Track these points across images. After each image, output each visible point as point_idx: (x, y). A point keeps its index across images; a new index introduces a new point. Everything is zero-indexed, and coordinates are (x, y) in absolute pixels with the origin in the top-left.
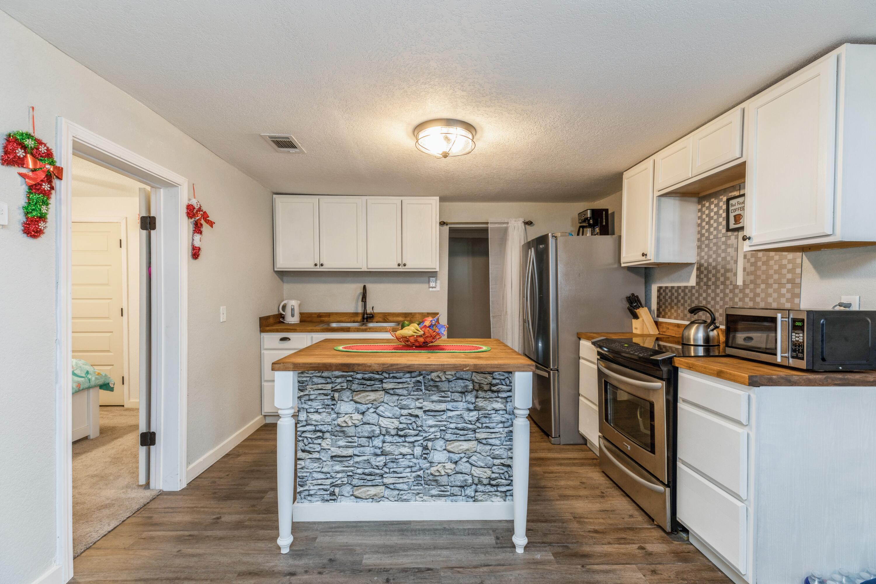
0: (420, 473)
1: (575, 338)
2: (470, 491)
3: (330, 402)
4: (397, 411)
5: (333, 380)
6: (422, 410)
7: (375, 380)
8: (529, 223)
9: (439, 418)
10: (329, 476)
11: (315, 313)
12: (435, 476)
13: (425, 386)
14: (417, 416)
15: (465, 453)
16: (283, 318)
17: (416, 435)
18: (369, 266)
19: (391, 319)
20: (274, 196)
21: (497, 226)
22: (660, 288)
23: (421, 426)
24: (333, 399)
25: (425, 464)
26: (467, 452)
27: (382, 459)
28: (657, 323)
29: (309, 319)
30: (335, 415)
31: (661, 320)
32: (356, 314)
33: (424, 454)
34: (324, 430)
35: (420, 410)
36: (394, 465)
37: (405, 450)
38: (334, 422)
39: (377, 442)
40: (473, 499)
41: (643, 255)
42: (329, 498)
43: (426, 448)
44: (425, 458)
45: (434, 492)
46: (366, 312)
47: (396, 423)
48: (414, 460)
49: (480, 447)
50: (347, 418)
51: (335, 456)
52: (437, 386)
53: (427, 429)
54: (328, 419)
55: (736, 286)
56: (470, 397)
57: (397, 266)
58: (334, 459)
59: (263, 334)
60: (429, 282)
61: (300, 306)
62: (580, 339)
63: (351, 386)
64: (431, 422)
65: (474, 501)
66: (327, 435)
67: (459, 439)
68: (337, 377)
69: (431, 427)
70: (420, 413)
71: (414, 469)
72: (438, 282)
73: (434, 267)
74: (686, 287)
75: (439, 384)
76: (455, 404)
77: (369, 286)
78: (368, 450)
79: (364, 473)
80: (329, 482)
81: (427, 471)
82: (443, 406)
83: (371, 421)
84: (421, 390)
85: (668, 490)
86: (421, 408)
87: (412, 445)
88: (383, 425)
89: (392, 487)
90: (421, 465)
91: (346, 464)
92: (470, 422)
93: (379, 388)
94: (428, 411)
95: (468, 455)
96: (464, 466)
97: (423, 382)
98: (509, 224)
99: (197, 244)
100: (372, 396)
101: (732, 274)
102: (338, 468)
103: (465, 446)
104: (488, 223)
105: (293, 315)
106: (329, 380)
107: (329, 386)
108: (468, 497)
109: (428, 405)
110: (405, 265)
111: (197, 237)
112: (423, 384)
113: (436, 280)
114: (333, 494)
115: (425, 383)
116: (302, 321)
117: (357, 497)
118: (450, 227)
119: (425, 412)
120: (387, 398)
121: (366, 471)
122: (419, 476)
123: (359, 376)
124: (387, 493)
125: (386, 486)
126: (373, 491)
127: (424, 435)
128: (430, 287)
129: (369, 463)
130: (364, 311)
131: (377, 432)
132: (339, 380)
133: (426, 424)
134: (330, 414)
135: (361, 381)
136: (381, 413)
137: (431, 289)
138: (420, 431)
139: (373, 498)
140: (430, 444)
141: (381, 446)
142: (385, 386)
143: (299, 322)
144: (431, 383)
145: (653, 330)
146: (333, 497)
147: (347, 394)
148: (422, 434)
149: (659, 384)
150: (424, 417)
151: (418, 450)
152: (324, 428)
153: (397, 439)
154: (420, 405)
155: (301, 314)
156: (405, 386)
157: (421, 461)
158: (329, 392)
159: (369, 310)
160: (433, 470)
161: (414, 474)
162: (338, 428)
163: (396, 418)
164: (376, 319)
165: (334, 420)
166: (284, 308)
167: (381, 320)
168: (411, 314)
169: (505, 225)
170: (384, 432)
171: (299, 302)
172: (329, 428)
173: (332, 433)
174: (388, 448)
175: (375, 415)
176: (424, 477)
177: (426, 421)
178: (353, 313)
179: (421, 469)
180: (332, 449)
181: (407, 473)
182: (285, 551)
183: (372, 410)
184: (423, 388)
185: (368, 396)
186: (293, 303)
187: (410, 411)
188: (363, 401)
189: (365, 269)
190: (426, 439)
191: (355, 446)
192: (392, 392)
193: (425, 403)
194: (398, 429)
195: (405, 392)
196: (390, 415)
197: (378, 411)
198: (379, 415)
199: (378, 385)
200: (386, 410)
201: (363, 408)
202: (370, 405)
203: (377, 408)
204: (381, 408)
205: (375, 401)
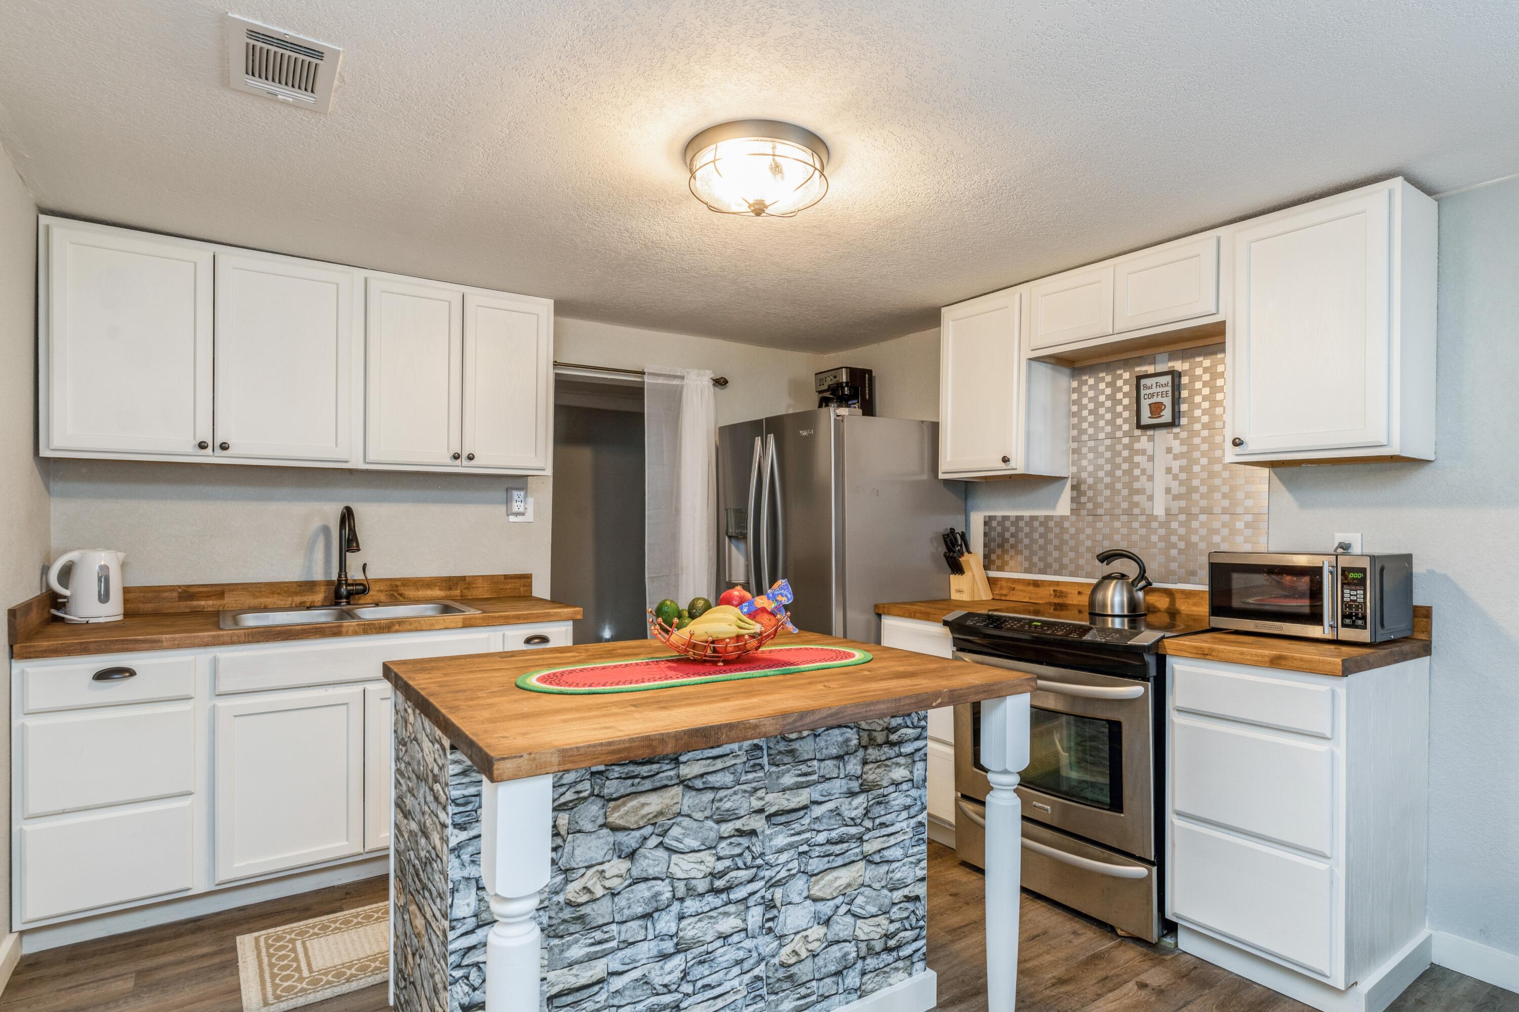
0: (760, 970)
2: (852, 979)
4: (711, 829)
6: (763, 816)
8: (720, 382)
9: (797, 827)
11: (172, 589)
12: (790, 966)
13: (769, 755)
14: (753, 833)
15: (844, 895)
17: (751, 881)
18: (371, 457)
19: (411, 593)
20: (44, 219)
21: (660, 381)
22: (987, 519)
23: (762, 855)
25: (767, 944)
26: (848, 891)
27: (676, 964)
29: (149, 607)
31: (993, 574)
32: (309, 586)
33: (769, 920)
35: (758, 817)
36: (705, 970)
37: (729, 924)
38: (555, 899)
39: (666, 923)
40: (859, 993)
41: (1005, 460)
43: (770, 905)
44: (770, 931)
45: (788, 1005)
46: (346, 580)
47: (709, 860)
48: (748, 944)
49: (870, 873)
50: (590, 879)
51: (559, 995)
52: (792, 752)
53: (770, 858)
55: (1152, 518)
56: (853, 766)
57: (449, 461)
58: (557, 1002)
59: (19, 666)
60: (508, 501)
61: (124, 566)
62: (879, 616)
63: (602, 786)
64: (781, 840)
65: (860, 997)
67: (835, 865)
69: (780, 851)
70: (758, 823)
71: (746, 966)
72: (530, 500)
73: (541, 465)
74: (1048, 518)
75: (796, 745)
76: (826, 786)
77: (356, 508)
78: (645, 950)
81: (773, 961)
82: (802, 797)
83: (651, 872)
84: (762, 767)
85: (1155, 869)
86: (761, 811)
87: (742, 907)
88: (679, 874)
90: (761, 950)
91: (589, 1005)
92: (854, 822)
93: (671, 778)
94: (776, 814)
95: (847, 895)
96: (843, 926)
97: (765, 747)
98: (686, 381)
100: (654, 803)
101: (1145, 497)
103: (844, 877)
104: (643, 373)
105: (104, 597)
108: (848, 991)
109: (776, 801)
110: (471, 457)
112: (765, 752)
113: (525, 495)
115: (769, 748)
116: (128, 614)
118: (560, 375)
119: (768, 818)
120: (688, 802)
122: (758, 978)
127: (767, 874)
128: (510, 513)
129: (647, 983)
130: (340, 576)
131: (666, 895)
132: (570, 777)
133: (770, 847)
135: (626, 769)
136: (675, 843)
137: (512, 519)
138: (759, 867)
140: (778, 894)
141: (673, 930)
142: (684, 770)
143: (121, 618)
144: (782, 746)
145: (985, 594)
147: (592, 811)
148: (761, 874)
150: (768, 832)
151: (755, 916)
153: (710, 901)
154: (756, 804)
155: (126, 591)
156: (729, 762)
157: (761, 940)
159: (354, 574)
160: (784, 955)
161: (747, 978)
162: (567, 914)
163: (709, 848)
164: (373, 594)
165: (557, 893)
166: (66, 574)
167: (383, 597)
168: (463, 578)
169: (676, 382)
170: (681, 890)
171: (121, 555)
173: (552, 931)
174: (690, 930)
175: (660, 853)
176: (768, 977)
177: (771, 840)
178: (300, 584)
179: (761, 959)
181: (731, 981)
183: (654, 841)
184: (765, 760)
185: (643, 805)
186: (103, 558)
187: (738, 824)
188: (631, 822)
189: (357, 463)
190: (773, 884)
191: (613, 951)
192: (699, 784)
193: (770, 797)
194: (713, 875)
195: (728, 779)
196: (695, 844)
197: (667, 840)
198: (671, 850)
199: (668, 773)
200: (687, 832)
201: (632, 839)
202: (648, 830)
203: (664, 833)
204: (674, 831)
205: (659, 815)
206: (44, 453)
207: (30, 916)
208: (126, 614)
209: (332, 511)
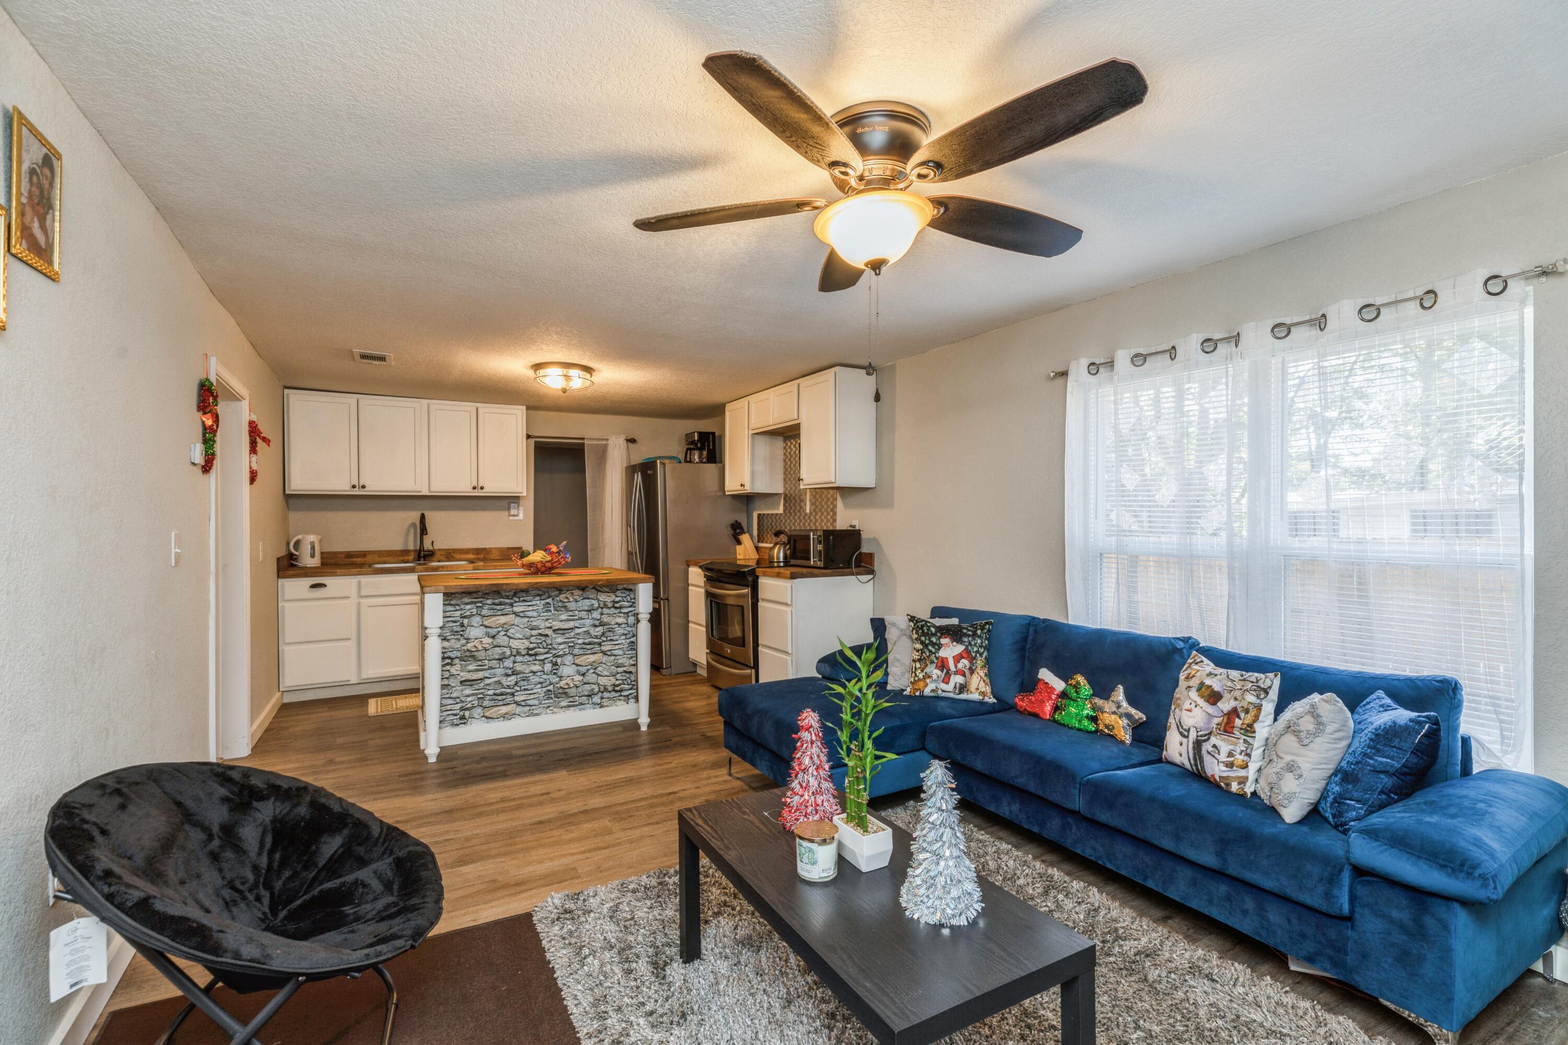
0: (551, 688)
1: (683, 567)
2: (596, 699)
3: (459, 629)
4: (528, 632)
5: (462, 607)
6: (552, 630)
7: (506, 604)
8: (632, 441)
9: (568, 636)
10: (458, 700)
11: (342, 553)
12: (565, 689)
13: (554, 607)
14: (547, 636)
15: (592, 665)
16: (296, 560)
17: (547, 653)
18: (432, 489)
19: (457, 556)
20: (285, 391)
21: (594, 442)
22: (759, 515)
23: (551, 644)
24: (462, 625)
25: (555, 679)
26: (594, 664)
27: (513, 679)
28: (757, 548)
29: (332, 561)
30: (464, 641)
31: (761, 545)
32: (406, 552)
33: (554, 669)
34: (453, 656)
35: (549, 630)
36: (525, 683)
37: (536, 668)
38: (463, 648)
39: (508, 663)
40: (600, 706)
41: (742, 485)
42: (459, 722)
43: (555, 664)
44: (555, 674)
45: (564, 704)
46: (424, 549)
47: (527, 643)
48: (545, 677)
49: (605, 659)
50: (476, 643)
51: (465, 681)
52: (565, 607)
53: (556, 647)
54: (458, 645)
55: (806, 514)
56: (596, 615)
57: (471, 490)
58: (463, 683)
59: (281, 581)
60: (509, 509)
61: (320, 541)
62: (688, 566)
63: (481, 612)
64: (560, 640)
66: (457, 661)
67: (586, 653)
68: (467, 604)
69: (560, 644)
70: (549, 632)
71: (544, 685)
72: (521, 508)
73: (520, 490)
74: (777, 514)
75: (567, 604)
76: (582, 621)
77: (427, 514)
78: (499, 671)
79: (493, 694)
80: (458, 706)
81: (556, 685)
82: (571, 624)
83: (502, 644)
84: (551, 611)
85: (753, 671)
86: (550, 628)
87: (542, 663)
88: (513, 646)
89: (523, 703)
90: (551, 680)
91: (477, 687)
92: (596, 637)
93: (510, 611)
94: (558, 629)
95: (594, 666)
96: (590, 677)
97: (552, 603)
98: (609, 442)
99: (255, 467)
100: (503, 620)
101: (803, 503)
102: (468, 691)
103: (592, 658)
104: (583, 439)
105: (313, 556)
106: (458, 608)
107: (458, 613)
108: (594, 704)
109: (557, 625)
110: (482, 488)
111: (254, 458)
112: (552, 606)
113: (518, 506)
114: (463, 718)
115: (554, 604)
116: (323, 564)
117: (487, 718)
118: (536, 442)
119: (554, 631)
120: (517, 620)
121: (496, 692)
122: (549, 691)
123: (489, 602)
124: (518, 710)
125: (517, 703)
126: (504, 710)
127: (554, 652)
128: (510, 515)
129: (499, 683)
130: (420, 547)
131: (508, 653)
132: (468, 607)
133: (555, 642)
134: (458, 640)
135: (491, 606)
136: (511, 635)
137: (511, 518)
138: (549, 649)
139: (505, 717)
140: (559, 660)
141: (512, 666)
142: (515, 609)
144: (560, 604)
145: (754, 555)
146: (463, 720)
147: (476, 620)
148: (551, 652)
149: (746, 591)
150: (554, 636)
151: (548, 667)
152: (452, 655)
153: (526, 658)
154: (549, 625)
155: (322, 553)
156: (535, 608)
157: (550, 676)
158: (458, 619)
159: (427, 546)
160: (562, 683)
161: (544, 690)
162: (468, 654)
163: (527, 639)
164: (437, 556)
165: (463, 646)
166: (297, 544)
167: (443, 558)
168: (485, 549)
169: (604, 442)
170: (514, 652)
171: (319, 537)
172: (459, 654)
173: (462, 659)
174: (519, 667)
175: (505, 638)
176: (554, 691)
177: (555, 639)
178: (402, 551)
179: (551, 684)
180: (462, 674)
181: (538, 689)
182: (432, 760)
183: (503, 633)
184: (552, 609)
185: (498, 620)
186: (312, 538)
187: (540, 631)
188: (493, 625)
189: (425, 492)
190: (555, 656)
191: (486, 670)
192: (522, 615)
193: (554, 623)
194: (529, 649)
195: (535, 614)
196: (521, 636)
197: (508, 634)
198: (510, 638)
199: (508, 609)
200: (517, 632)
201: (493, 632)
202: (500, 629)
203: (507, 631)
204: (511, 631)
205: (505, 624)
206: (287, 492)
207: (287, 685)
208: (322, 564)
209: (414, 516)
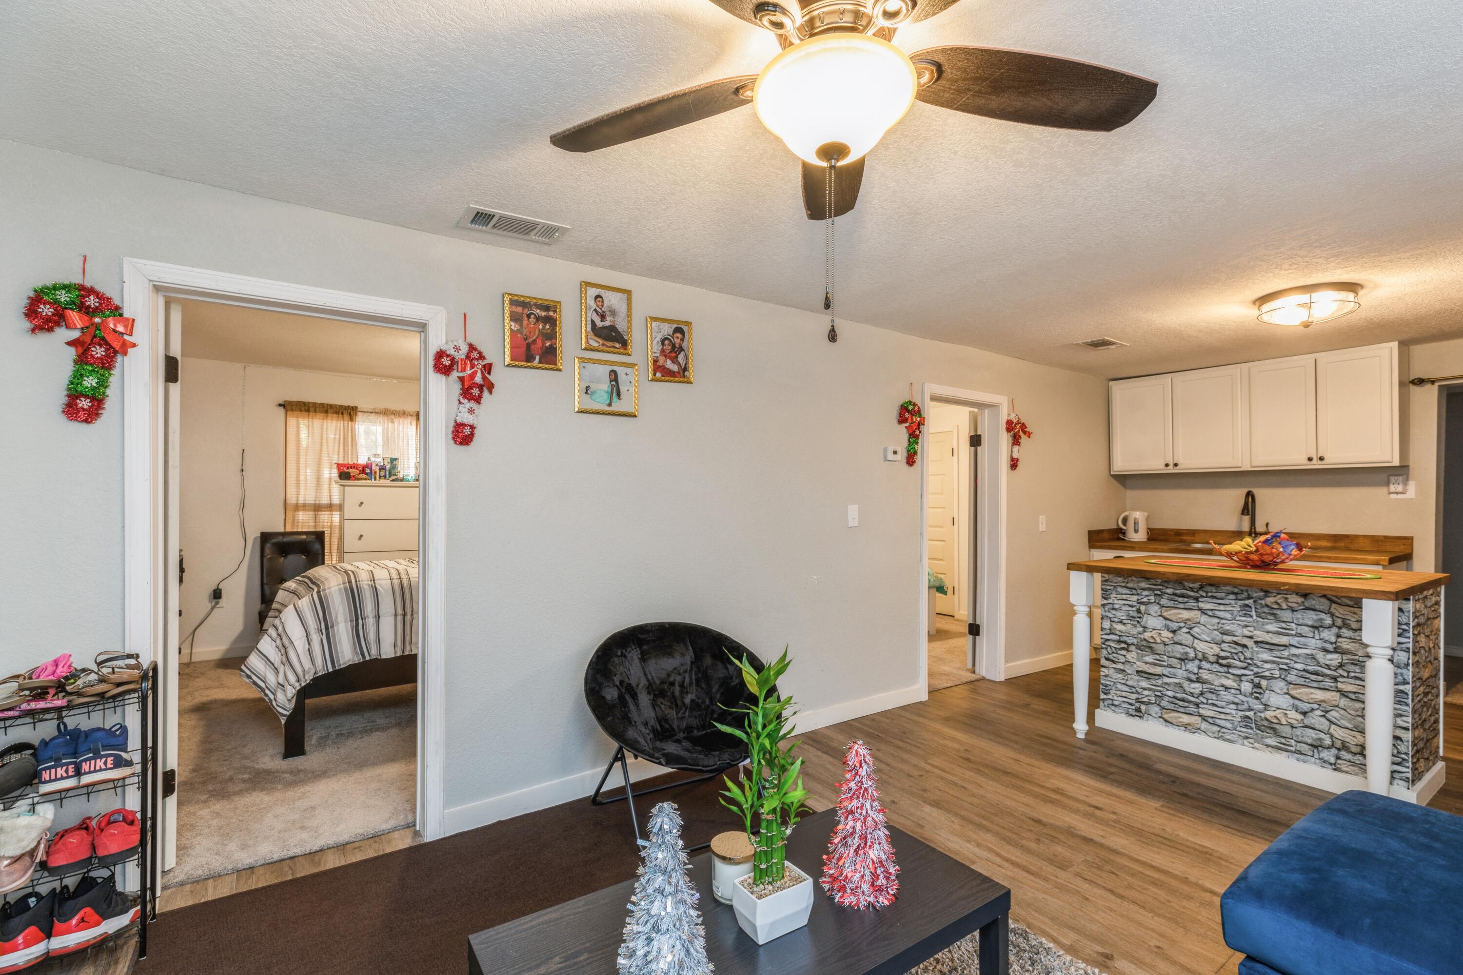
0: (1251, 714)
2: (1327, 755)
3: (1135, 614)
4: (1219, 637)
5: (1139, 591)
6: (1253, 640)
7: (1189, 597)
9: (1278, 654)
10: (1134, 690)
12: (1272, 723)
13: (1256, 612)
14: (1245, 646)
15: (1320, 705)
17: (1244, 669)
18: (1254, 464)
20: (1111, 383)
23: (1251, 659)
24: (1139, 611)
25: (1256, 705)
26: (1323, 704)
27: (1197, 688)
30: (1141, 629)
33: (1256, 692)
34: (1130, 642)
35: (1249, 640)
36: (1214, 697)
37: (1229, 683)
38: (1140, 636)
39: (1192, 666)
40: (1334, 767)
42: (1134, 713)
43: (1258, 686)
44: (1257, 698)
45: (1272, 741)
47: (1216, 649)
48: (1241, 697)
49: (1343, 702)
50: (1154, 634)
51: (1141, 672)
52: (1274, 615)
53: (1259, 664)
54: (1134, 631)
56: (1328, 635)
57: (1306, 462)
58: (1140, 674)
59: (1092, 550)
60: (1386, 484)
61: (1147, 519)
63: (1160, 600)
64: (1266, 656)
65: (1335, 769)
66: (1132, 648)
67: (1310, 685)
68: (1144, 589)
69: (1265, 662)
70: (1250, 643)
71: (1240, 707)
72: (1412, 483)
73: (1388, 458)
75: (1278, 612)
76: (1302, 639)
78: (1181, 673)
79: (1174, 697)
80: (1134, 696)
81: (1259, 714)
82: (1284, 640)
83: (1184, 642)
84: (1251, 616)
86: (1251, 637)
87: (1238, 679)
88: (1198, 649)
89: (1211, 720)
90: (1250, 704)
91: (1154, 682)
92: (1329, 667)
93: (1194, 606)
94: (1262, 642)
95: (1324, 708)
96: (1317, 721)
97: (1253, 606)
99: (1015, 456)
100: (1185, 614)
102: (1144, 684)
103: (1320, 695)
105: (1137, 531)
106: (1134, 592)
107: (1135, 598)
108: (1324, 761)
109: (1261, 635)
110: (1323, 459)
111: (1016, 448)
112: (1253, 609)
113: (1407, 479)
114: (1138, 710)
115: (1256, 608)
116: (1150, 538)
117: (1166, 721)
118: (1440, 386)
119: (1256, 642)
120: (1203, 619)
121: (1178, 695)
122: (1248, 717)
123: (1169, 591)
124: (1204, 726)
125: (1204, 718)
126: (1186, 719)
127: (1256, 670)
128: (1390, 493)
129: (1181, 687)
131: (1192, 655)
132: (1145, 593)
133: (1258, 658)
134: (1135, 626)
135: (1171, 597)
136: (1196, 635)
137: (1393, 496)
138: (1249, 664)
139: (1186, 727)
140: (1264, 683)
141: (1196, 672)
142: (1201, 605)
143: (1146, 540)
144: (1266, 610)
146: (1138, 713)
147: (1154, 609)
148: (1252, 668)
150: (1256, 649)
151: (1246, 687)
152: (1130, 640)
153: (1216, 667)
154: (1250, 634)
155: (1149, 529)
156: (1228, 608)
157: (1250, 700)
158: (1135, 604)
160: (1268, 714)
161: (1241, 714)
162: (1144, 643)
163: (1217, 644)
165: (1140, 634)
170: (1200, 656)
172: (1135, 641)
173: (1138, 647)
174: (1205, 675)
175: (1188, 636)
176: (1255, 720)
177: (1258, 654)
179: (1250, 709)
180: (1138, 663)
181: (1231, 710)
182: (1081, 735)
183: (1185, 630)
184: (1254, 613)
185: (1180, 613)
186: (1138, 515)
187: (1235, 639)
188: (1174, 618)
189: (1246, 467)
190: (1257, 675)
191: (1165, 666)
192: (1210, 613)
193: (1256, 633)
194: (1219, 657)
195: (1228, 616)
196: (1208, 639)
197: (1192, 632)
198: (1195, 637)
199: (1192, 604)
200: (1203, 632)
201: (1174, 626)
202: (1182, 625)
203: (1191, 629)
204: (1196, 629)
205: (1189, 620)
206: (1112, 473)
